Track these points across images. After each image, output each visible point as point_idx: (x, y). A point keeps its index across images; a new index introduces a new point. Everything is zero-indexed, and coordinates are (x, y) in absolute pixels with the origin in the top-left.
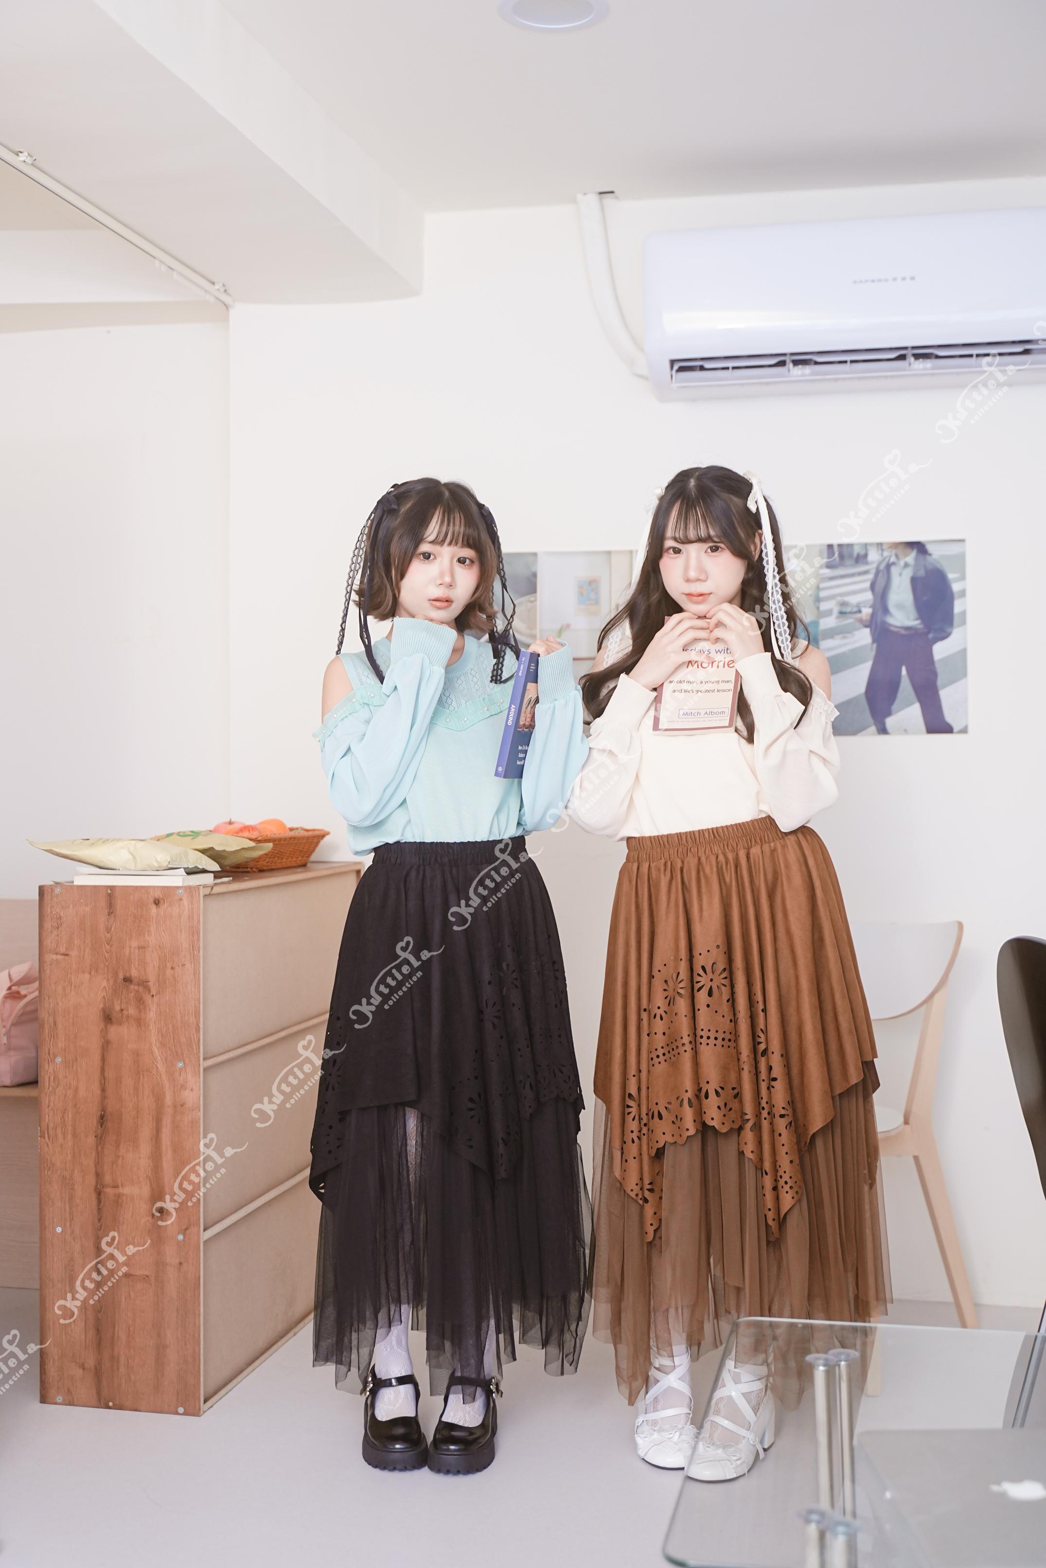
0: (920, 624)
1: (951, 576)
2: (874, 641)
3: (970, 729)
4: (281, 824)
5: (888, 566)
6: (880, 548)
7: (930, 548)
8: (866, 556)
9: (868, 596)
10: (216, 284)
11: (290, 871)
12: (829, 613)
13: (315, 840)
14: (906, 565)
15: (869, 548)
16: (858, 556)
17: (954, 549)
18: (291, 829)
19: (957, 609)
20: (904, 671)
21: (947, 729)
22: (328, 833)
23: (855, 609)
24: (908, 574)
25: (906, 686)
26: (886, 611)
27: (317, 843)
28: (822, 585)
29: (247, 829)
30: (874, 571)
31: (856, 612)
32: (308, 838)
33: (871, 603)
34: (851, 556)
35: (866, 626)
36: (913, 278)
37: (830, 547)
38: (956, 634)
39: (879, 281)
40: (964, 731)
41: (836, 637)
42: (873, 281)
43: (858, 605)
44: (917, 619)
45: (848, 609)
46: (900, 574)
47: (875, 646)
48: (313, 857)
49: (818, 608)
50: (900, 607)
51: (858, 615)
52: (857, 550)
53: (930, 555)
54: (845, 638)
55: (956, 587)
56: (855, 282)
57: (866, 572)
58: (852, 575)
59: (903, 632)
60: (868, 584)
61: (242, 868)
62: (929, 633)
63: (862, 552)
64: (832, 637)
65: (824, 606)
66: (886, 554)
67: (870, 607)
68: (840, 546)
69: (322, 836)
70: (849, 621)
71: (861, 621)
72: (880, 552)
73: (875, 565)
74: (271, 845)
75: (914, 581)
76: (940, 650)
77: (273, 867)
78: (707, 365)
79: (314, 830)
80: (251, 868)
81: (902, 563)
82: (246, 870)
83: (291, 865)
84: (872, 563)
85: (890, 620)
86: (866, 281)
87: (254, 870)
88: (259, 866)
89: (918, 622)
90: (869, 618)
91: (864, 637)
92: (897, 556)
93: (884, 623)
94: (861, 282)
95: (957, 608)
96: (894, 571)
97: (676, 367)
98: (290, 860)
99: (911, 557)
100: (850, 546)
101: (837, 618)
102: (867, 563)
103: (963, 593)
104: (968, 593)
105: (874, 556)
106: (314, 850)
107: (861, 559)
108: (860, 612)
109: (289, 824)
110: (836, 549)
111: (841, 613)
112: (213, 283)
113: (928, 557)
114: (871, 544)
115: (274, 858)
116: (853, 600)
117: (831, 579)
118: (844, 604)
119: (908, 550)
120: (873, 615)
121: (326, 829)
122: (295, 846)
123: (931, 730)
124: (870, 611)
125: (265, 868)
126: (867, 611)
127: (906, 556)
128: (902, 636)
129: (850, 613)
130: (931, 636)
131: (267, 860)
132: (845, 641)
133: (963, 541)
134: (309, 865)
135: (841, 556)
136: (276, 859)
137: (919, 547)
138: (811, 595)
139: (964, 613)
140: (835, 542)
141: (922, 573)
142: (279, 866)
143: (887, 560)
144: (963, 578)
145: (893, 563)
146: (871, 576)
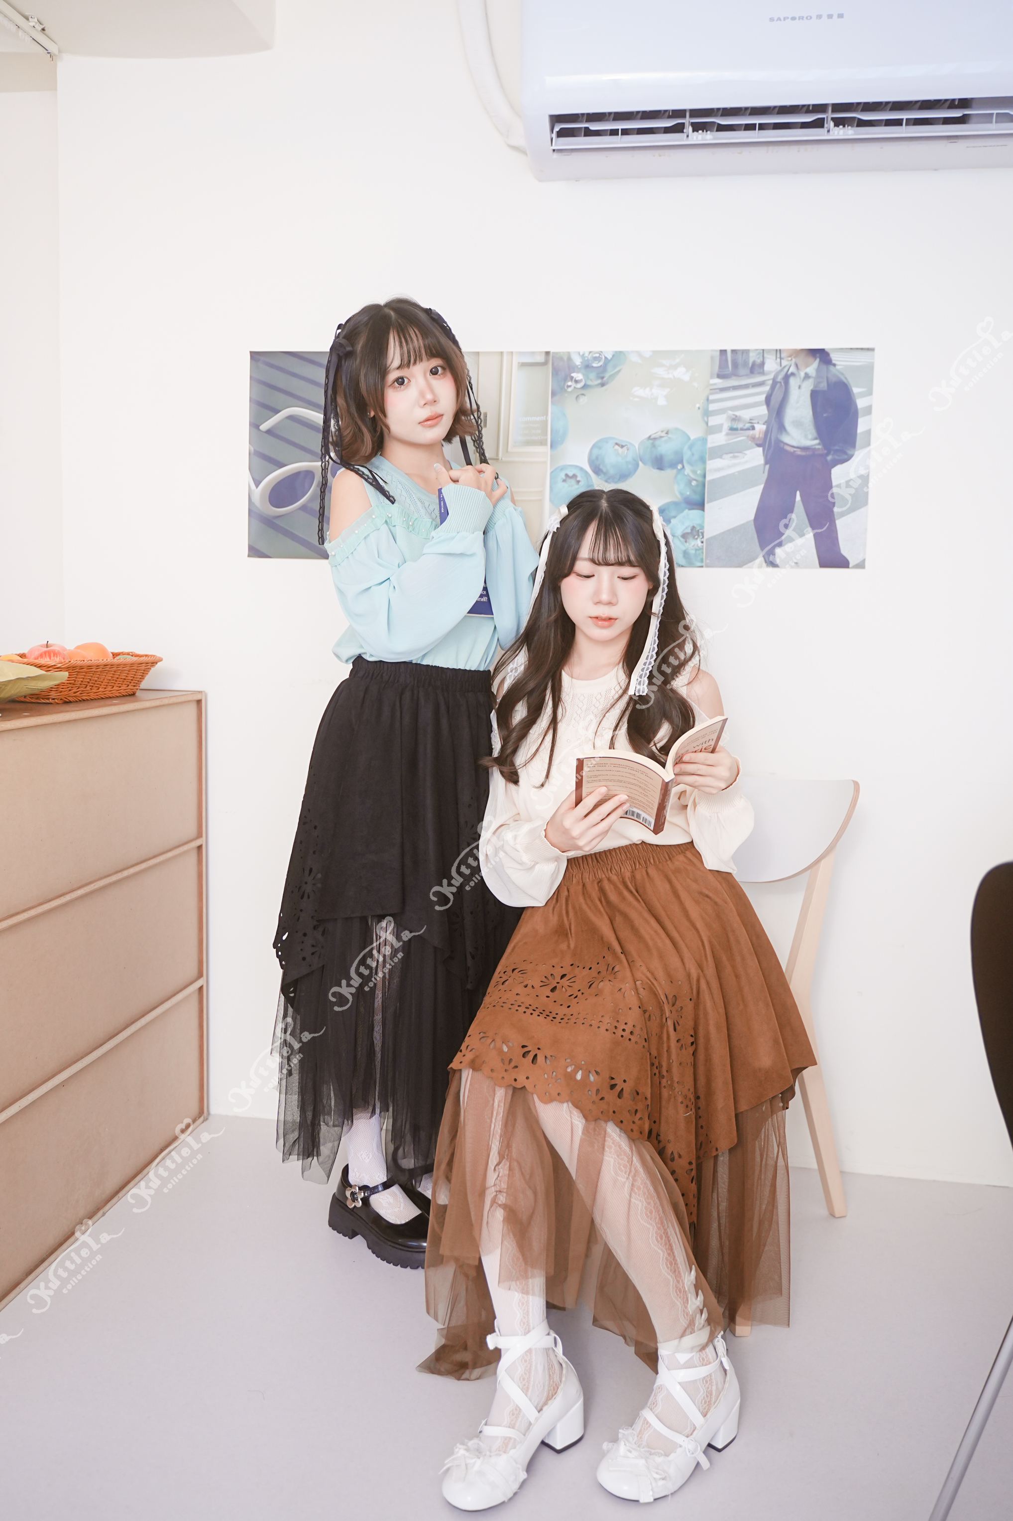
0: (819, 444)
1: (855, 390)
2: (766, 463)
3: (867, 564)
4: (102, 649)
5: (787, 378)
6: (778, 356)
7: (834, 357)
8: (763, 364)
9: (763, 410)
10: (30, 19)
11: (102, 702)
12: (717, 429)
13: (143, 668)
14: (807, 377)
15: (765, 355)
16: (754, 364)
17: (860, 359)
18: (115, 655)
19: (861, 428)
20: (798, 498)
21: (844, 563)
22: (161, 660)
23: (748, 425)
24: (808, 386)
25: (798, 515)
26: (782, 428)
27: (146, 672)
28: (711, 397)
29: (47, 653)
30: (770, 382)
31: (748, 429)
32: (132, 664)
33: (766, 418)
34: (745, 363)
35: (759, 445)
36: (841, 16)
37: (723, 352)
38: (859, 455)
39: (801, 18)
40: (861, 565)
41: (725, 456)
42: (793, 19)
43: (751, 421)
44: (816, 439)
45: (740, 426)
46: (800, 387)
47: (767, 467)
48: (144, 685)
49: (707, 423)
50: (798, 424)
51: (751, 432)
52: (753, 358)
53: (834, 365)
54: (735, 457)
55: (861, 403)
56: (772, 20)
57: (761, 384)
58: (746, 386)
59: (799, 452)
60: (763, 398)
61: (43, 699)
62: (828, 454)
63: (759, 361)
64: (721, 457)
65: (713, 421)
66: (784, 363)
67: (764, 424)
68: (733, 351)
69: (154, 663)
70: (741, 438)
71: (753, 438)
72: (778, 360)
73: (772, 376)
74: (66, 674)
75: (814, 395)
76: (839, 474)
77: (84, 698)
78: (594, 127)
79: (146, 656)
80: (54, 699)
81: (802, 374)
82: (48, 701)
83: (111, 695)
84: (769, 373)
85: (786, 439)
86: (785, 19)
87: (56, 701)
88: (62, 697)
89: (817, 441)
90: (762, 436)
91: (755, 457)
92: (797, 365)
93: (779, 442)
94: (779, 19)
95: (862, 425)
96: (793, 382)
97: (557, 129)
98: (109, 688)
99: (812, 368)
100: (746, 352)
101: (727, 434)
102: (763, 373)
103: (869, 410)
104: (874, 410)
105: (771, 365)
106: (143, 677)
107: (757, 368)
108: (753, 428)
109: (112, 648)
110: (729, 354)
111: (732, 429)
112: (27, 19)
113: (831, 368)
114: (769, 351)
115: (86, 688)
116: (746, 414)
117: (722, 390)
118: (735, 419)
119: (811, 359)
120: (767, 433)
121: (158, 655)
122: (113, 674)
123: (824, 564)
124: (764, 427)
125: (71, 699)
126: (760, 428)
127: (807, 366)
128: (799, 456)
129: (742, 429)
130: (829, 458)
131: (75, 690)
132: (736, 461)
133: (872, 350)
134: (138, 693)
135: (735, 365)
136: (88, 688)
137: (821, 355)
138: (699, 408)
139: (868, 433)
140: (729, 347)
141: (823, 386)
142: (93, 696)
143: (786, 370)
144: (870, 393)
145: (793, 374)
146: (767, 388)
